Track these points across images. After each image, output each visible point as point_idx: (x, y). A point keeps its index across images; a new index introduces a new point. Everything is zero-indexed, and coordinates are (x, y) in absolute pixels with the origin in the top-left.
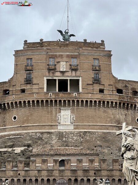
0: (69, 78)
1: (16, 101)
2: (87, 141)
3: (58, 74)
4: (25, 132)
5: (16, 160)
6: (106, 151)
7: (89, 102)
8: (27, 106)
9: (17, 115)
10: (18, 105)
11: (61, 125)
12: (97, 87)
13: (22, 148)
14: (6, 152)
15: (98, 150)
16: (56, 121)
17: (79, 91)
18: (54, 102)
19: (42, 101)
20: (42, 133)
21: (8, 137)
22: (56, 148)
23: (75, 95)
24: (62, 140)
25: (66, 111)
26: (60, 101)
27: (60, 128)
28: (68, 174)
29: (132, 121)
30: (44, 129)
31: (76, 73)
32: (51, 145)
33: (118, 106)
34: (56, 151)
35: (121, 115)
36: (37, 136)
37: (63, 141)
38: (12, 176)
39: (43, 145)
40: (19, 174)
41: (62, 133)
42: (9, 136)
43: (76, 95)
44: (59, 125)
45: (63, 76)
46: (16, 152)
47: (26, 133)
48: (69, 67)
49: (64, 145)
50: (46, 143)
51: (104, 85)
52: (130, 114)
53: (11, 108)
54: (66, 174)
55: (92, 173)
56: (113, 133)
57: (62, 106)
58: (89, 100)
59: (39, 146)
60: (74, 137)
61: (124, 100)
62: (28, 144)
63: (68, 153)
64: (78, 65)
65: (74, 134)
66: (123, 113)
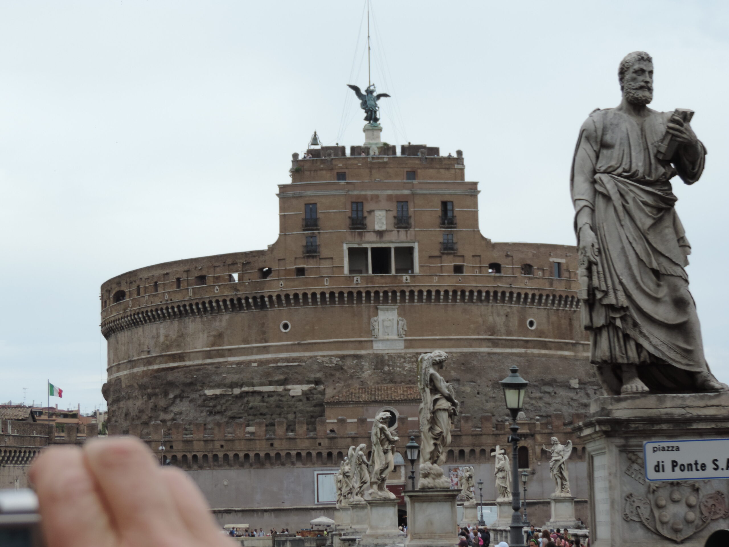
0: (392, 246)
1: (288, 292)
3: (370, 237)
4: (307, 354)
5: (294, 409)
6: (468, 389)
7: (433, 294)
8: (310, 304)
9: (290, 321)
10: (292, 302)
11: (379, 340)
12: (449, 263)
13: (306, 387)
14: (272, 394)
16: (370, 332)
17: (413, 272)
18: (364, 295)
19: (341, 294)
20: (343, 357)
21: (274, 365)
23: (407, 280)
24: (382, 369)
25: (389, 311)
26: (377, 293)
27: (379, 348)
29: (519, 326)
30: (347, 349)
31: (407, 233)
32: (362, 380)
33: (491, 298)
34: (373, 393)
35: (499, 315)
36: (332, 363)
37: (384, 373)
38: (307, 448)
39: (345, 381)
40: (320, 444)
41: (382, 356)
42: (277, 363)
43: (409, 281)
44: (376, 341)
45: (381, 242)
46: (292, 393)
47: (311, 357)
48: (392, 221)
49: (385, 380)
50: (352, 377)
51: (463, 256)
52: (515, 312)
53: (276, 306)
56: (480, 353)
57: (381, 302)
58: (433, 290)
59: (338, 382)
60: (405, 365)
61: (503, 285)
62: (316, 380)
63: (396, 398)
64: (410, 217)
65: (405, 358)
66: (502, 312)
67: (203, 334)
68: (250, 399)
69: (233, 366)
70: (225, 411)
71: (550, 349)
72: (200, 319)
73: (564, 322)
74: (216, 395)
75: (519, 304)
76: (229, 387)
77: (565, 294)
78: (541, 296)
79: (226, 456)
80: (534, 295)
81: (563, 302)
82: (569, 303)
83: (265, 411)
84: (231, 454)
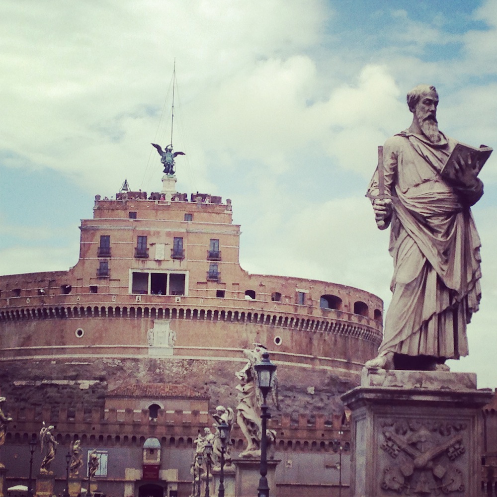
0: (168, 273)
1: (83, 306)
2: (192, 375)
3: (151, 264)
4: (96, 356)
5: (82, 400)
6: (222, 390)
7: (199, 312)
8: (100, 316)
9: (83, 329)
10: (86, 313)
11: (154, 348)
12: (213, 288)
13: (92, 382)
14: (66, 386)
15: (210, 389)
16: (145, 341)
17: (183, 294)
18: (143, 310)
19: (125, 309)
20: (123, 360)
21: (69, 363)
22: (144, 383)
23: (178, 300)
24: (154, 371)
25: (163, 325)
26: (154, 310)
27: (153, 354)
28: (162, 430)
29: (268, 342)
30: (127, 353)
31: (180, 263)
32: (137, 379)
33: (246, 318)
34: (145, 390)
35: (251, 333)
36: (114, 364)
37: (155, 374)
38: (83, 431)
39: (124, 379)
40: (94, 429)
41: (155, 361)
42: (71, 362)
44: (151, 348)
45: (159, 269)
46: (81, 387)
47: (98, 359)
48: (170, 253)
49: (156, 380)
50: (129, 376)
51: (225, 284)
52: (264, 330)
53: (74, 316)
55: (195, 430)
57: (157, 317)
58: (199, 310)
59: (119, 380)
60: (173, 368)
61: (256, 308)
62: (101, 377)
63: (163, 395)
64: (184, 250)
65: (173, 363)
66: (254, 330)
67: (16, 335)
68: (49, 390)
69: (37, 363)
70: (29, 398)
71: (292, 361)
72: (14, 324)
73: (305, 341)
74: (22, 385)
75: (268, 324)
76: (32, 380)
77: (307, 318)
78: (287, 318)
79: (18, 435)
80: (281, 318)
81: (305, 325)
82: (310, 325)
83: (59, 400)
84: (22, 434)
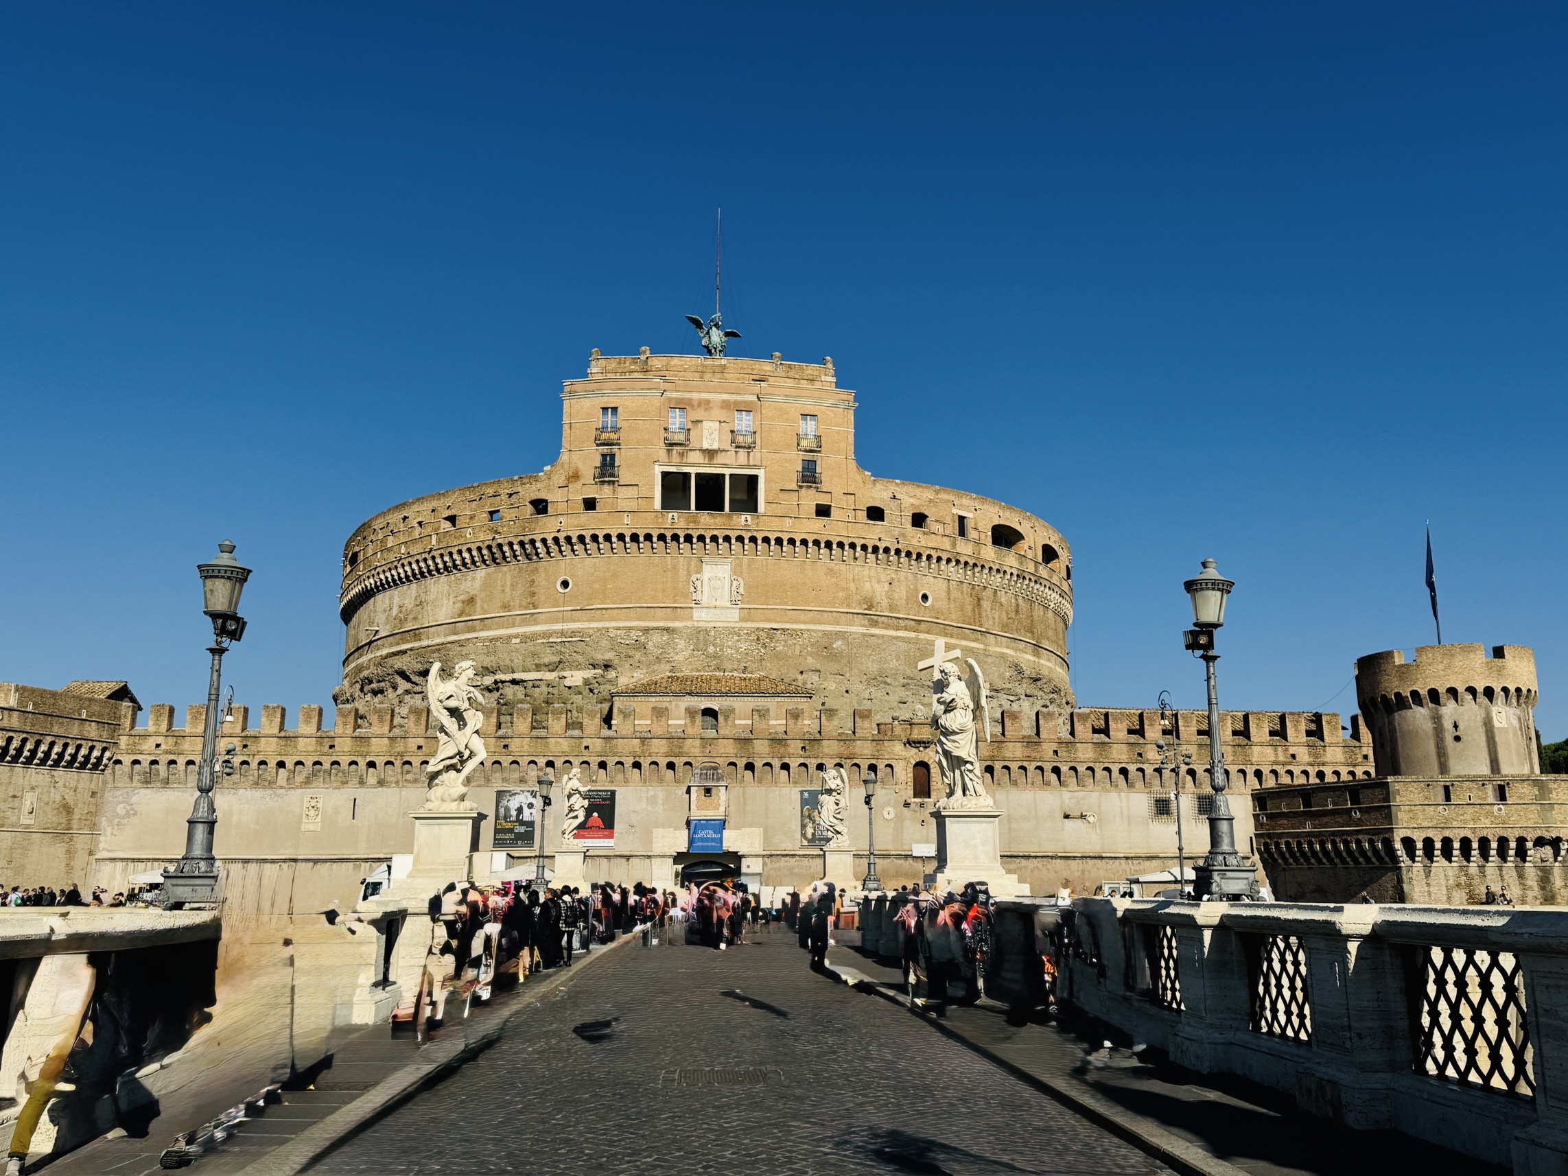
0: (727, 472)
1: (569, 534)
2: (778, 656)
3: (695, 457)
4: (594, 625)
6: (832, 686)
7: (785, 543)
8: (602, 551)
9: (572, 576)
10: (575, 547)
11: (702, 607)
12: (811, 498)
13: (589, 673)
14: (539, 683)
15: (809, 683)
16: (686, 595)
17: (756, 510)
18: (681, 540)
19: (648, 536)
20: (646, 631)
21: (545, 641)
22: (687, 673)
23: (746, 521)
24: (705, 650)
25: (720, 567)
26: (701, 537)
27: (701, 617)
28: (726, 750)
29: (907, 600)
30: (654, 619)
31: (749, 455)
32: (673, 664)
33: (869, 555)
34: (689, 683)
35: (879, 581)
36: (630, 638)
37: (707, 656)
38: (564, 754)
40: (587, 747)
41: (707, 631)
42: (549, 638)
44: (697, 608)
45: (710, 465)
46: (568, 683)
47: (599, 629)
48: (727, 436)
49: (709, 666)
50: (658, 660)
51: (830, 492)
52: (902, 579)
53: (552, 554)
54: (722, 751)
55: (795, 746)
56: (850, 633)
57: (708, 552)
58: (785, 538)
59: (638, 666)
60: (739, 644)
61: (886, 538)
62: (605, 663)
64: (755, 432)
65: (739, 635)
66: (883, 577)
67: (449, 599)
68: (507, 690)
69: (486, 644)
72: (446, 579)
73: (969, 602)
75: (909, 568)
77: (974, 561)
78: (939, 557)
80: (929, 557)
81: (969, 573)
82: (978, 574)
